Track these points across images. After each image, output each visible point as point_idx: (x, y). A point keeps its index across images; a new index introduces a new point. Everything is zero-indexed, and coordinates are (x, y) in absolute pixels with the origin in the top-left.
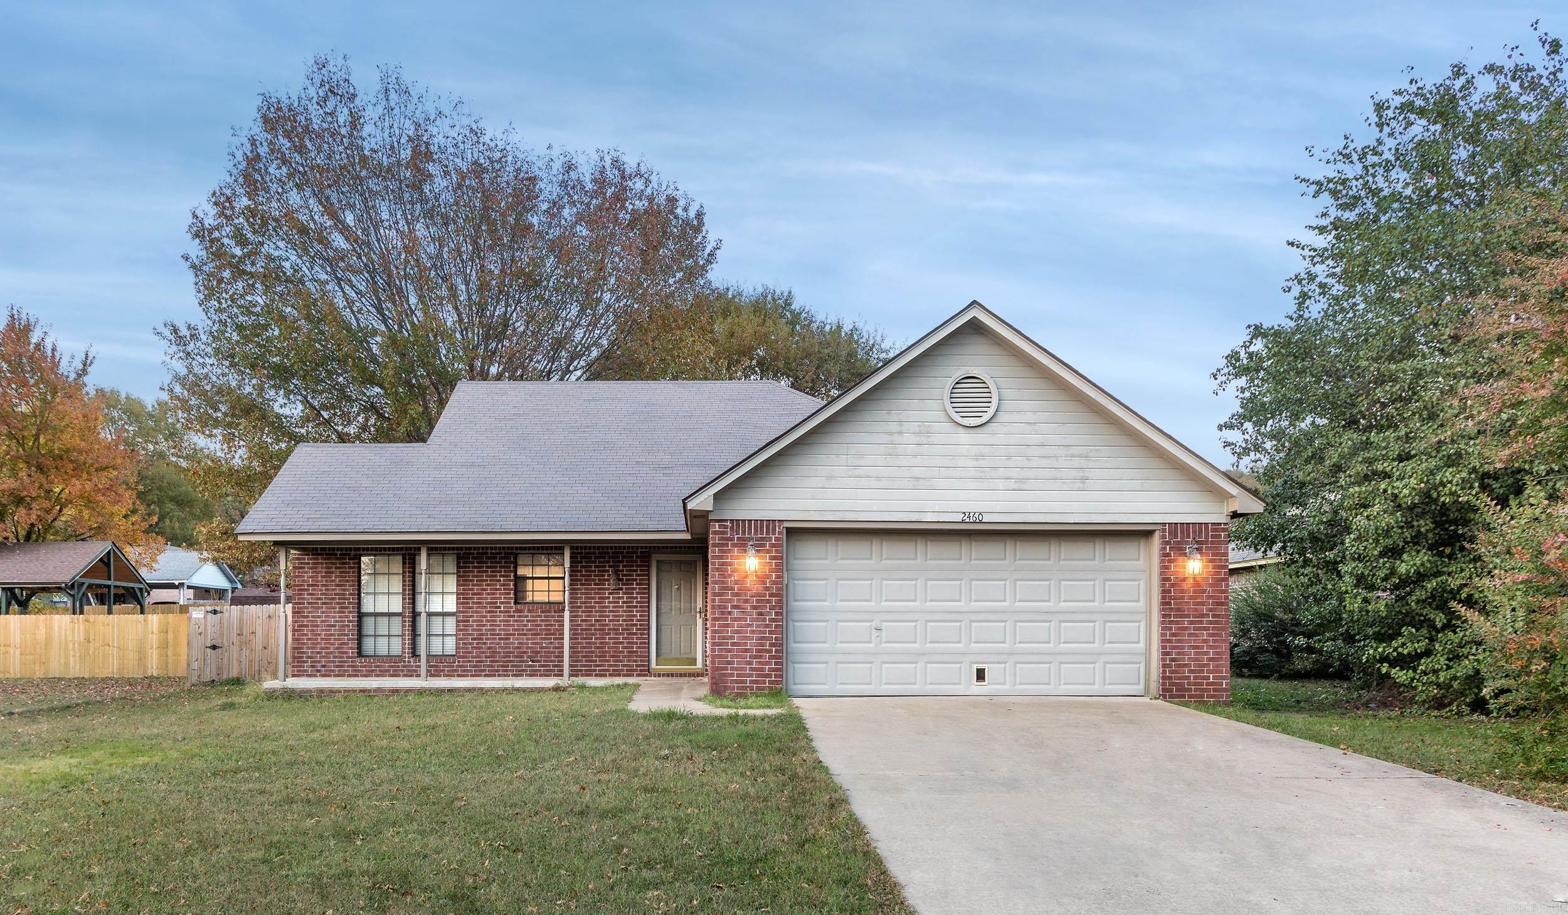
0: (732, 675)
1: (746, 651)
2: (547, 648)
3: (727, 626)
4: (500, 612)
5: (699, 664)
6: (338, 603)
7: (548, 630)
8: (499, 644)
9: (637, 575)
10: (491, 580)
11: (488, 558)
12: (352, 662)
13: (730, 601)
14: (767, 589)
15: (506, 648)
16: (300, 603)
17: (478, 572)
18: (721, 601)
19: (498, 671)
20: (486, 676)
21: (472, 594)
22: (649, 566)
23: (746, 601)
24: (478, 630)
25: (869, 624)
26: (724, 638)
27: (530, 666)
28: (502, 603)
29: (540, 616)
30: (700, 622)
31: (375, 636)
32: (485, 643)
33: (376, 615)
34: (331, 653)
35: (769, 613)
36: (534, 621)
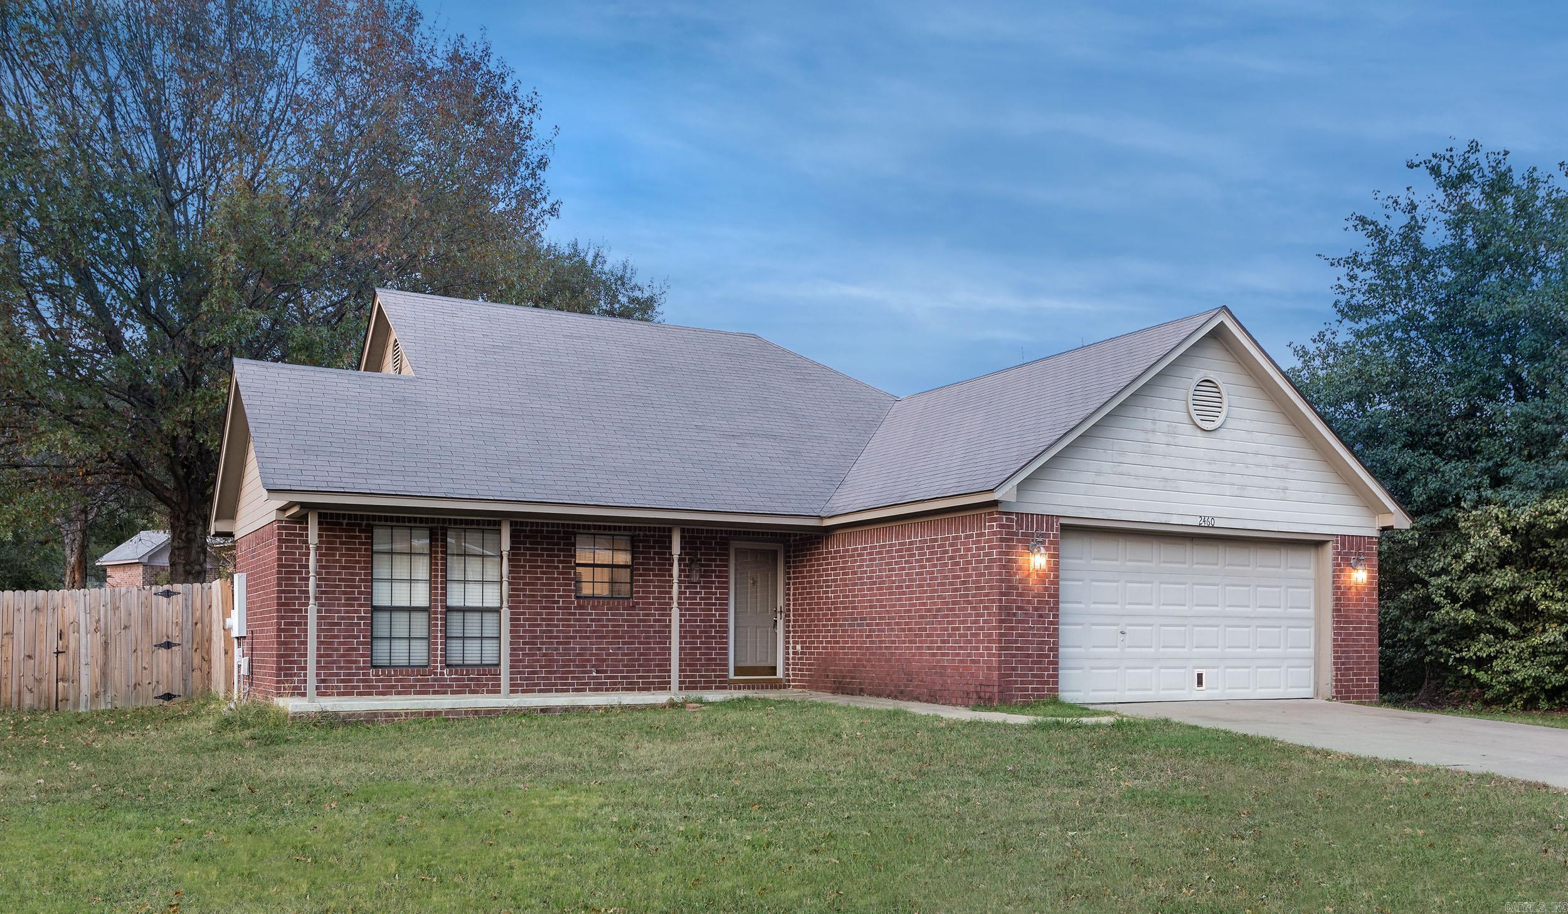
0: (1016, 682)
1: (1029, 656)
2: (614, 655)
3: (1012, 628)
4: (558, 608)
5: (780, 674)
6: (345, 593)
7: (615, 632)
8: (557, 649)
9: (716, 566)
10: (547, 567)
11: (543, 537)
12: (364, 674)
13: (1015, 601)
14: (1046, 589)
15: (565, 655)
16: (289, 592)
17: (531, 555)
18: (1007, 601)
19: (555, 685)
20: (540, 691)
21: (524, 584)
22: (728, 555)
23: (1029, 602)
24: (531, 631)
25: (1116, 628)
26: (1009, 642)
27: (594, 678)
28: (560, 596)
29: (607, 614)
30: (780, 624)
31: (391, 638)
32: (540, 649)
33: (392, 609)
34: (334, 662)
35: (1048, 616)
36: (599, 620)
